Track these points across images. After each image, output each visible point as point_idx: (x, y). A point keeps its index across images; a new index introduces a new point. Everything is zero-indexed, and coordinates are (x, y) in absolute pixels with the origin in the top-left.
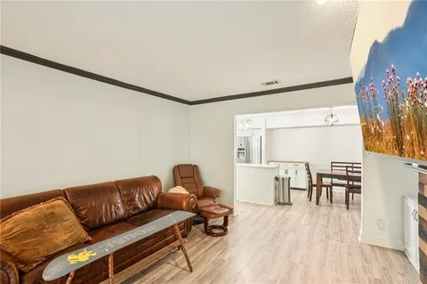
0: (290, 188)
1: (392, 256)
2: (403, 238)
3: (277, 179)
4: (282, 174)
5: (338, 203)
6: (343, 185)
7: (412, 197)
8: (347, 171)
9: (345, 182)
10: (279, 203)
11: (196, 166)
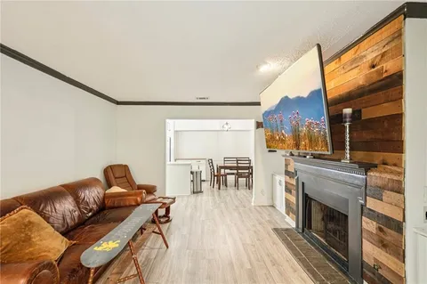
0: (202, 181)
1: (270, 208)
2: (272, 199)
3: (192, 173)
4: (195, 169)
5: (231, 186)
6: (233, 174)
7: (279, 174)
8: (238, 163)
9: (235, 171)
10: (194, 193)
11: (126, 166)
